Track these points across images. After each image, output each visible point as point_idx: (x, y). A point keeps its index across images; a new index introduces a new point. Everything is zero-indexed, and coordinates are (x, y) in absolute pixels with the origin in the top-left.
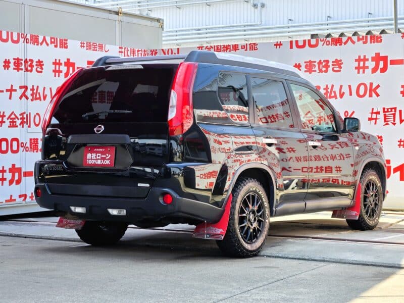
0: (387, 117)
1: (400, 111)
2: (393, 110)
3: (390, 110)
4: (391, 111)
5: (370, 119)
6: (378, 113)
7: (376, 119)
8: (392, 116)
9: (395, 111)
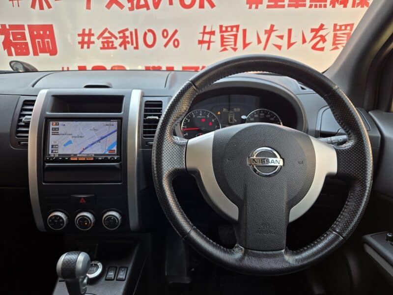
0: (225, 40)
1: (245, 31)
2: (235, 29)
3: (229, 29)
4: (232, 31)
5: (201, 42)
6: (212, 33)
7: (209, 42)
8: (233, 37)
9: (237, 31)
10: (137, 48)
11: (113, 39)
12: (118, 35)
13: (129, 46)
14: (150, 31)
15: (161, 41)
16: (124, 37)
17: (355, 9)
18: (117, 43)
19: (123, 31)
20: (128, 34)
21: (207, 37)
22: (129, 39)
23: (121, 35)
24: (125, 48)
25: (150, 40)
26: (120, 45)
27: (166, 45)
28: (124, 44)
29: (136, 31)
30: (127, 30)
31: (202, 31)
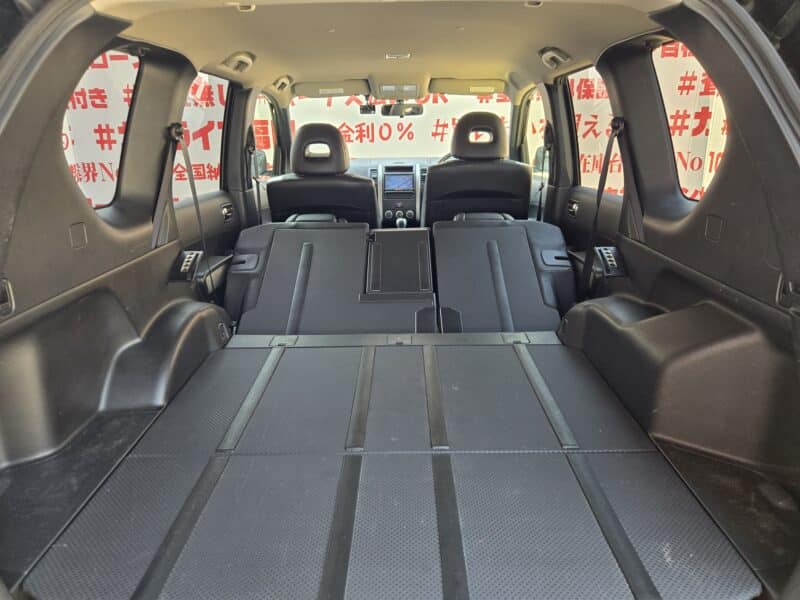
10: (372, 141)
11: (350, 133)
12: (355, 129)
13: (365, 139)
14: (386, 124)
15: (396, 133)
16: (361, 131)
17: (582, 100)
18: (354, 136)
19: (360, 126)
20: (364, 128)
21: (440, 130)
22: (365, 133)
23: (358, 129)
24: (361, 141)
25: (385, 133)
26: (357, 138)
27: (401, 138)
28: (360, 137)
29: (373, 125)
30: (364, 124)
31: (435, 123)
